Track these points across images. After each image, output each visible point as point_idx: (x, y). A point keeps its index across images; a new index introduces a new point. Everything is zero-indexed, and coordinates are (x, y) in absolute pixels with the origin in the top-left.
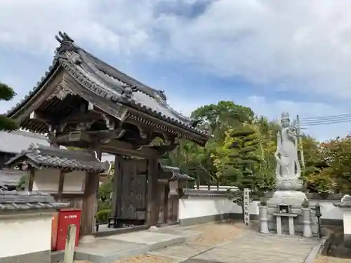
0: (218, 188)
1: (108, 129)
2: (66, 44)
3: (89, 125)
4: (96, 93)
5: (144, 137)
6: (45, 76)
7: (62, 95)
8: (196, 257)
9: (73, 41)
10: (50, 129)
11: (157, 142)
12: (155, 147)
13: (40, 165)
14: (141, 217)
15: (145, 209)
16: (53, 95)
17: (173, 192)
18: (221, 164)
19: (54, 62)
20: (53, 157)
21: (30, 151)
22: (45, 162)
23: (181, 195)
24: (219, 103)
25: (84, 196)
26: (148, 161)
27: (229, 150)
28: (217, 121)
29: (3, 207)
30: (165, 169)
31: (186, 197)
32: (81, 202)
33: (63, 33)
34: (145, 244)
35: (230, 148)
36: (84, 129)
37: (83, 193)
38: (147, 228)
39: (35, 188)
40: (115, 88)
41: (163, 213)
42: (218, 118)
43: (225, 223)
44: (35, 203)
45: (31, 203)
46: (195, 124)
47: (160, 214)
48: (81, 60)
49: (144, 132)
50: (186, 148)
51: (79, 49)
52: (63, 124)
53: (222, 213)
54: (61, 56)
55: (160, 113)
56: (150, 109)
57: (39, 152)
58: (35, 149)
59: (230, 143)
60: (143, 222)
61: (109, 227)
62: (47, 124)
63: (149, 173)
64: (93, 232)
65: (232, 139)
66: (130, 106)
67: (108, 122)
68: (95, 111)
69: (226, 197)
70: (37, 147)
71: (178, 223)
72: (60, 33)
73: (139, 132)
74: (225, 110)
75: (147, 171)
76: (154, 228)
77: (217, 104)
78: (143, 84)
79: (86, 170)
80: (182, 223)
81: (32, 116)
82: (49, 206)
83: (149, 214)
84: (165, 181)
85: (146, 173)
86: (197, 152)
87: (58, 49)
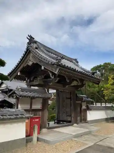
0: (106, 104)
1: (51, 78)
2: (31, 40)
3: (43, 77)
4: (45, 61)
5: (68, 81)
6: (23, 56)
7: (30, 63)
8: (98, 143)
9: (34, 38)
10: (27, 79)
11: (75, 83)
12: (74, 86)
13: (21, 96)
14: (69, 120)
15: (71, 116)
16: (27, 64)
17: (84, 107)
18: (107, 93)
19: (26, 49)
20: (26, 92)
21: (17, 90)
22: (23, 95)
23: (88, 109)
24: (104, 64)
25: (42, 110)
26: (71, 92)
27: (112, 86)
28: (103, 72)
29: (2, 117)
30: (80, 96)
31: (91, 110)
32: (40, 113)
33: (29, 35)
34: (71, 134)
35: (112, 85)
36: (41, 78)
37: (41, 108)
38: (72, 125)
39: (19, 106)
40: (53, 58)
41: (80, 117)
42: (103, 71)
43: (111, 122)
44: (18, 115)
45: (15, 115)
46: (93, 74)
47: (78, 118)
48: (38, 47)
49: (68, 79)
50: (89, 86)
51: (37, 42)
52: (32, 77)
53: (109, 117)
54: (29, 46)
55: (75, 69)
56: (70, 67)
57: (20, 90)
58: (19, 89)
59: (111, 83)
60: (70, 122)
61: (55, 123)
62: (25, 77)
63: (72, 98)
64: (47, 127)
65: (113, 80)
66: (60, 66)
67: (51, 75)
68: (45, 70)
69: (111, 109)
70: (20, 88)
71: (87, 122)
72: (28, 35)
73: (66, 79)
74: (107, 67)
75: (71, 97)
76: (75, 125)
77: (103, 64)
78: (67, 56)
79: (42, 98)
80: (89, 123)
81: (19, 74)
82: (23, 116)
83: (73, 118)
84: (80, 102)
85: (70, 98)
86: (94, 87)
87: (28, 43)
